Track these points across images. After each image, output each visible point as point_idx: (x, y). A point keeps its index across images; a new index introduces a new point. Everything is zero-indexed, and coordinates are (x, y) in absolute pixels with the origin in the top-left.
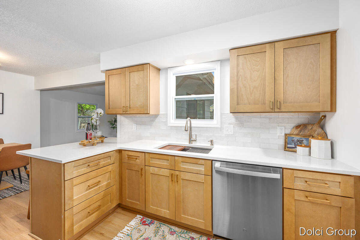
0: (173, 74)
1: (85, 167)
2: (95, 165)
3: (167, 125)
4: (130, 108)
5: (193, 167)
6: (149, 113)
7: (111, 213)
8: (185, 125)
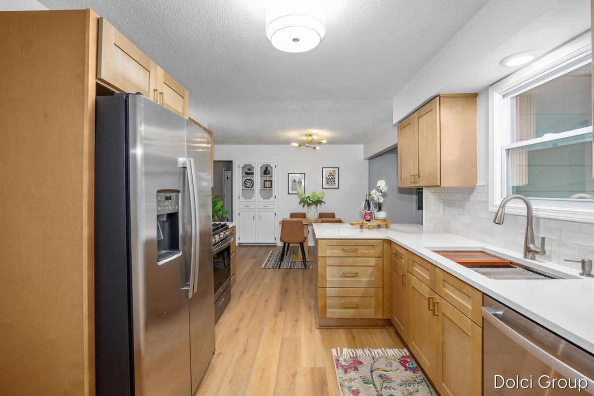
0: (504, 96)
1: (339, 250)
2: (352, 251)
3: (488, 210)
4: (419, 177)
5: (457, 296)
6: (439, 184)
7: (379, 326)
8: (498, 209)
